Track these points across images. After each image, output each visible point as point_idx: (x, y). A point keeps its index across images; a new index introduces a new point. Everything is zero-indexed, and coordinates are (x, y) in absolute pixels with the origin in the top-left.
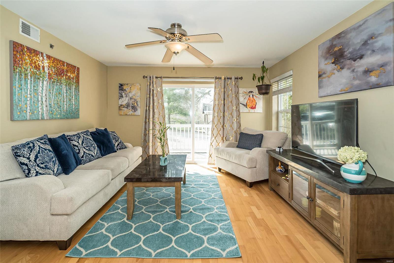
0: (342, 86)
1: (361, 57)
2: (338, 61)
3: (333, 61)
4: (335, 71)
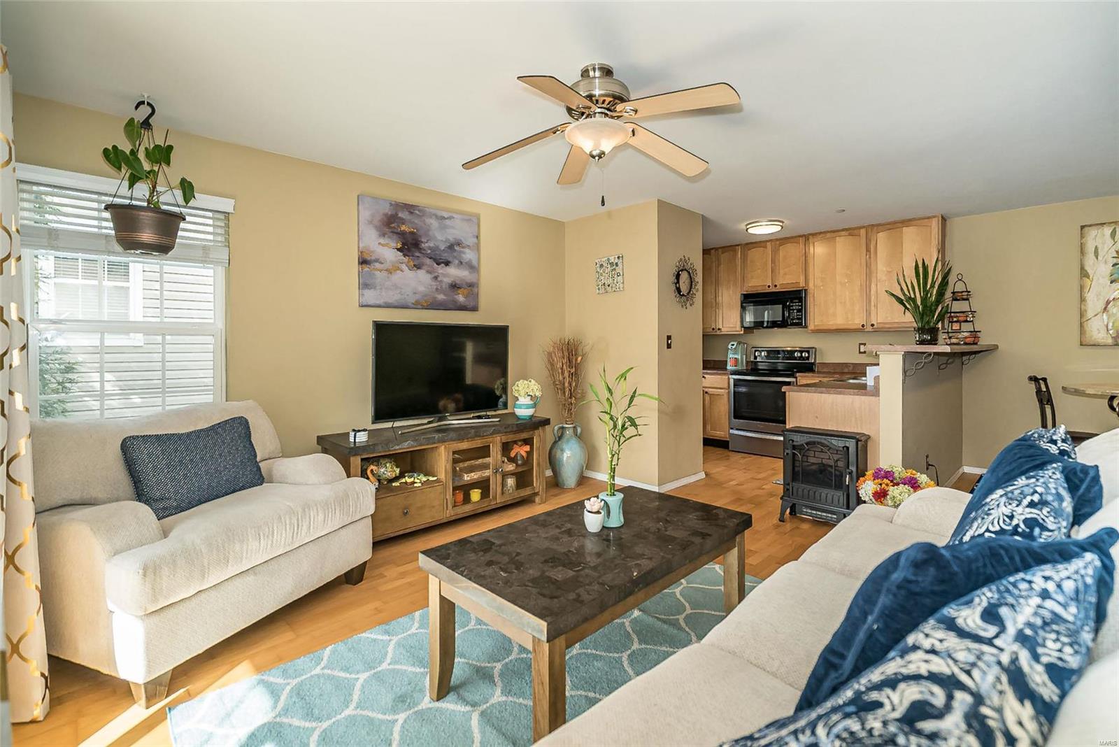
0: (417, 295)
1: (447, 263)
2: (409, 250)
3: (399, 246)
4: (404, 267)
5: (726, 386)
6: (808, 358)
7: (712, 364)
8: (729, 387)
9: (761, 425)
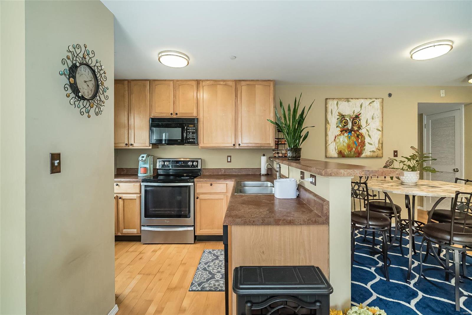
5: (138, 191)
6: (197, 166)
7: (125, 172)
8: (141, 193)
9: (166, 220)
